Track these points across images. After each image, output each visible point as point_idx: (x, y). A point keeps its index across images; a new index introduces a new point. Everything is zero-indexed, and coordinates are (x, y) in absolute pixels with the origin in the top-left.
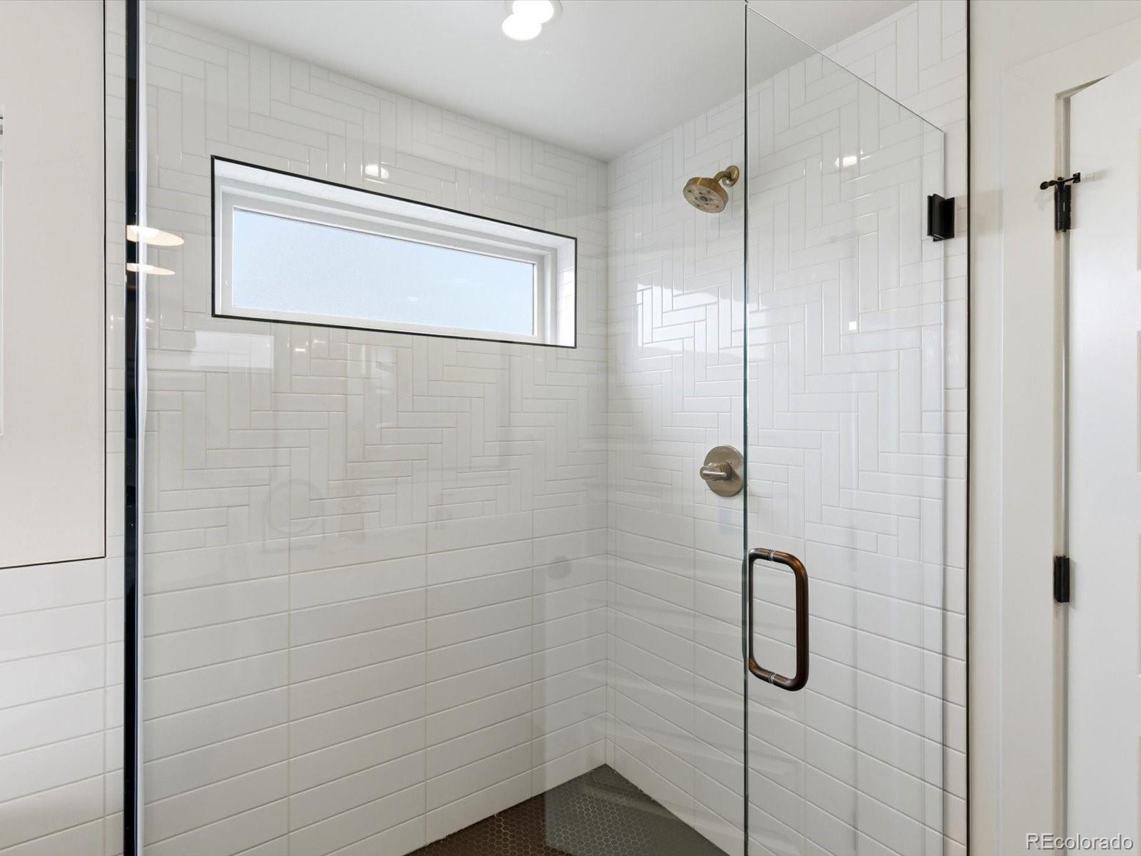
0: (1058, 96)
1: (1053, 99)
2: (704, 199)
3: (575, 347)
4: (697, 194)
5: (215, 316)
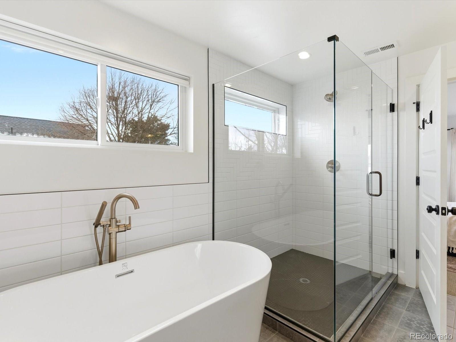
0: (417, 85)
1: (416, 86)
2: (330, 99)
3: (286, 135)
4: (328, 98)
5: (225, 125)
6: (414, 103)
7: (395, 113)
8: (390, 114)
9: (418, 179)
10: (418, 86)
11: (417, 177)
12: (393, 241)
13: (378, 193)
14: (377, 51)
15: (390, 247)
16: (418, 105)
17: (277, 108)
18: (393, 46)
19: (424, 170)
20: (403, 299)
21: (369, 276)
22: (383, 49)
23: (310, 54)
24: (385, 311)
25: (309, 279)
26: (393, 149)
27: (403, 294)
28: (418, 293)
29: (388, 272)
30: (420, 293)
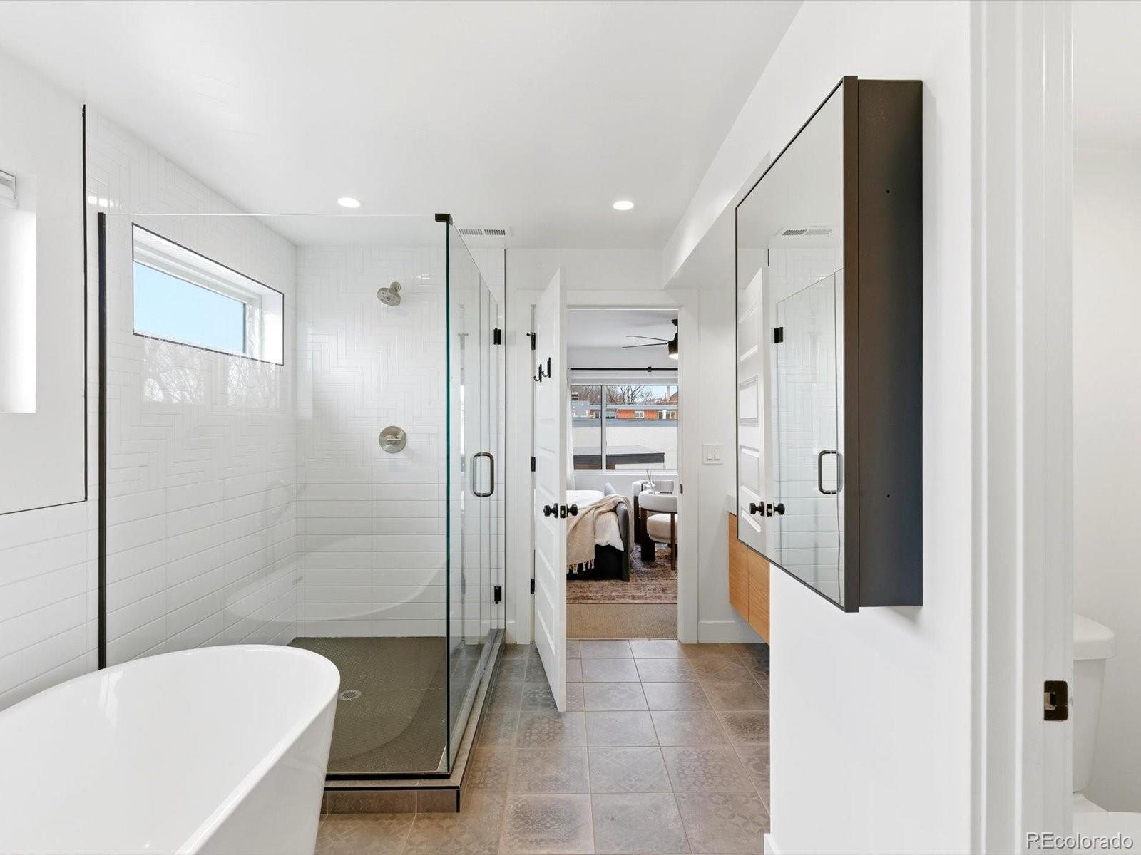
1: (530, 306)
2: (389, 298)
3: (283, 365)
4: (386, 296)
5: (134, 334)
6: (528, 335)
7: (502, 347)
8: (494, 347)
9: (533, 460)
10: (534, 307)
11: (532, 458)
12: (498, 572)
13: (488, 491)
14: (479, 232)
15: (494, 583)
16: (533, 338)
17: (256, 294)
18: (503, 232)
19: (542, 448)
20: (517, 666)
21: (462, 646)
22: (489, 232)
23: (362, 203)
24: (498, 694)
25: (357, 690)
26: (498, 409)
27: (517, 658)
28: (534, 650)
29: (491, 630)
30: (537, 649)
